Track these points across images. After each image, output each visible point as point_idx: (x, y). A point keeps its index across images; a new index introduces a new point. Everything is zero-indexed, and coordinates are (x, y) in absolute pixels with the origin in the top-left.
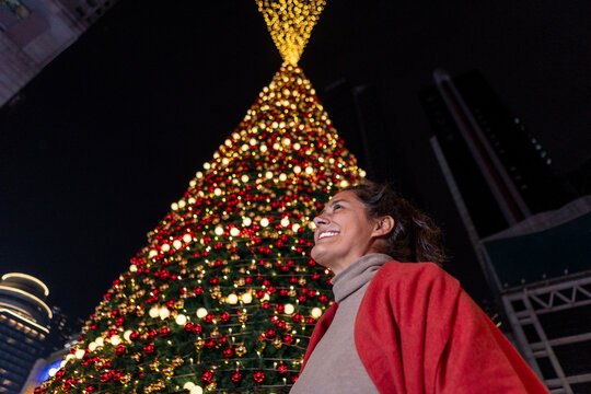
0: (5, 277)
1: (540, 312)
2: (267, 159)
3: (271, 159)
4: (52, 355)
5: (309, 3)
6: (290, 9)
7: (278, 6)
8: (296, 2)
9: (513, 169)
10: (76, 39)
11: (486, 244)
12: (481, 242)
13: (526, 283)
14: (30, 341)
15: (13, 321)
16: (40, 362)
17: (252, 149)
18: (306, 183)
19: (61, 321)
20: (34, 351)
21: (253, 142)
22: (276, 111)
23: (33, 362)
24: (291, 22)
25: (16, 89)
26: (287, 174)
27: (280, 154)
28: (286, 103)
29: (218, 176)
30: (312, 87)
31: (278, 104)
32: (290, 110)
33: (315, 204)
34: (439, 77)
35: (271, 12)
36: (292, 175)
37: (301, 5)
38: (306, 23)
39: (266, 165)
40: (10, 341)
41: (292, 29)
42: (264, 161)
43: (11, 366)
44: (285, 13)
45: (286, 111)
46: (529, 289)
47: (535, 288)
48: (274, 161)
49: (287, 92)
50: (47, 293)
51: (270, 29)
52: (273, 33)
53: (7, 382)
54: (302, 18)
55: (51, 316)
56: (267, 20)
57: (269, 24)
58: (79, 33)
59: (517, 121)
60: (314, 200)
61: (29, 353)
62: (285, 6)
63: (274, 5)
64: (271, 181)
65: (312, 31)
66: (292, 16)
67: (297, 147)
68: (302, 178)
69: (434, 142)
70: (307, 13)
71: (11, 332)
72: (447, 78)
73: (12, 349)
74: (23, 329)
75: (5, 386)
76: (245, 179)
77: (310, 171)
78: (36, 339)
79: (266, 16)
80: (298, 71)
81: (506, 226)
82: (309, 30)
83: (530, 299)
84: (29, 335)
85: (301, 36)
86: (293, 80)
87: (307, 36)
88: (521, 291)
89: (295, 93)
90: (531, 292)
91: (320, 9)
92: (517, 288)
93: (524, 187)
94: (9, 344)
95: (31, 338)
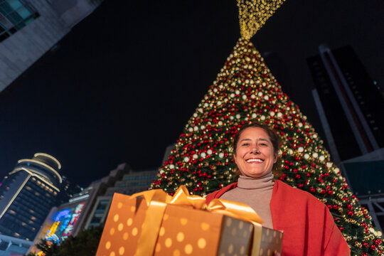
0: (36, 155)
1: (380, 214)
2: (250, 104)
3: (253, 105)
4: (62, 205)
5: (271, 2)
6: (257, 6)
7: (250, 3)
8: (263, 1)
9: (369, 115)
10: (92, 11)
11: (345, 164)
12: (342, 163)
13: (372, 193)
14: (48, 195)
15: (39, 182)
16: (54, 209)
17: (237, 96)
18: (279, 123)
19: (66, 185)
20: (50, 201)
21: (238, 92)
22: (245, 72)
23: (50, 209)
24: (255, 14)
25: (56, 41)
26: (266, 116)
27: (258, 102)
28: (250, 67)
29: (217, 112)
30: (262, 56)
31: (246, 67)
32: (254, 72)
33: (287, 137)
34: (323, 49)
35: (244, 6)
36: (269, 117)
37: (265, 4)
38: (265, 15)
39: (250, 108)
40: (37, 194)
41: (254, 18)
42: (248, 107)
43: (37, 209)
44: (253, 8)
45: (252, 73)
46: (372, 198)
47: (377, 197)
48: (255, 106)
49: (248, 59)
50: (60, 167)
51: (240, 17)
52: (241, 20)
53: (33, 218)
54: (264, 11)
55: (61, 181)
56: (240, 12)
57: (240, 13)
58: (95, 8)
59: (375, 83)
60: (287, 135)
61: (47, 202)
62: (255, 4)
63: (247, 2)
64: (256, 119)
65: (267, 20)
66: (257, 10)
67: (266, 98)
68: (276, 120)
69: (315, 93)
70: (267, 8)
71: (38, 189)
72: (328, 50)
73: (37, 199)
74: (44, 188)
75: (32, 220)
76: (238, 116)
77: (280, 115)
78: (52, 194)
79: (240, 9)
80: (251, 44)
81: (360, 154)
82: (265, 19)
83: (373, 205)
84: (48, 192)
85: (259, 22)
86: (249, 51)
87: (263, 23)
88: (368, 198)
89: (254, 60)
90: (374, 200)
91: (278, 7)
92: (365, 196)
93: (376, 128)
94: (37, 196)
95: (49, 193)
